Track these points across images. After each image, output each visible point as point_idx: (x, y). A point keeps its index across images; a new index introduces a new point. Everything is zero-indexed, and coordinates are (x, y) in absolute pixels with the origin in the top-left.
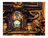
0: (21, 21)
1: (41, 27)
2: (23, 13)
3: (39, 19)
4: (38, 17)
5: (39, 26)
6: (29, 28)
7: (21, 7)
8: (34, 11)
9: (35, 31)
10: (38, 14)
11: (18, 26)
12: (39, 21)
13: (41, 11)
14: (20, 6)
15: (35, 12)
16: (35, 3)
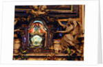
0: (43, 36)
1: (78, 46)
2: (47, 24)
3: (74, 33)
4: (72, 30)
5: (73, 45)
6: (57, 47)
7: (44, 13)
8: (65, 20)
9: (66, 52)
10: (73, 24)
11: (38, 44)
12: (74, 36)
13: (78, 19)
14: (42, 11)
15: (67, 22)
16: (68, 7)
